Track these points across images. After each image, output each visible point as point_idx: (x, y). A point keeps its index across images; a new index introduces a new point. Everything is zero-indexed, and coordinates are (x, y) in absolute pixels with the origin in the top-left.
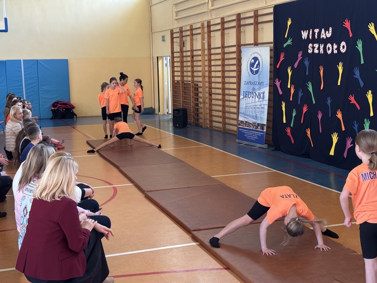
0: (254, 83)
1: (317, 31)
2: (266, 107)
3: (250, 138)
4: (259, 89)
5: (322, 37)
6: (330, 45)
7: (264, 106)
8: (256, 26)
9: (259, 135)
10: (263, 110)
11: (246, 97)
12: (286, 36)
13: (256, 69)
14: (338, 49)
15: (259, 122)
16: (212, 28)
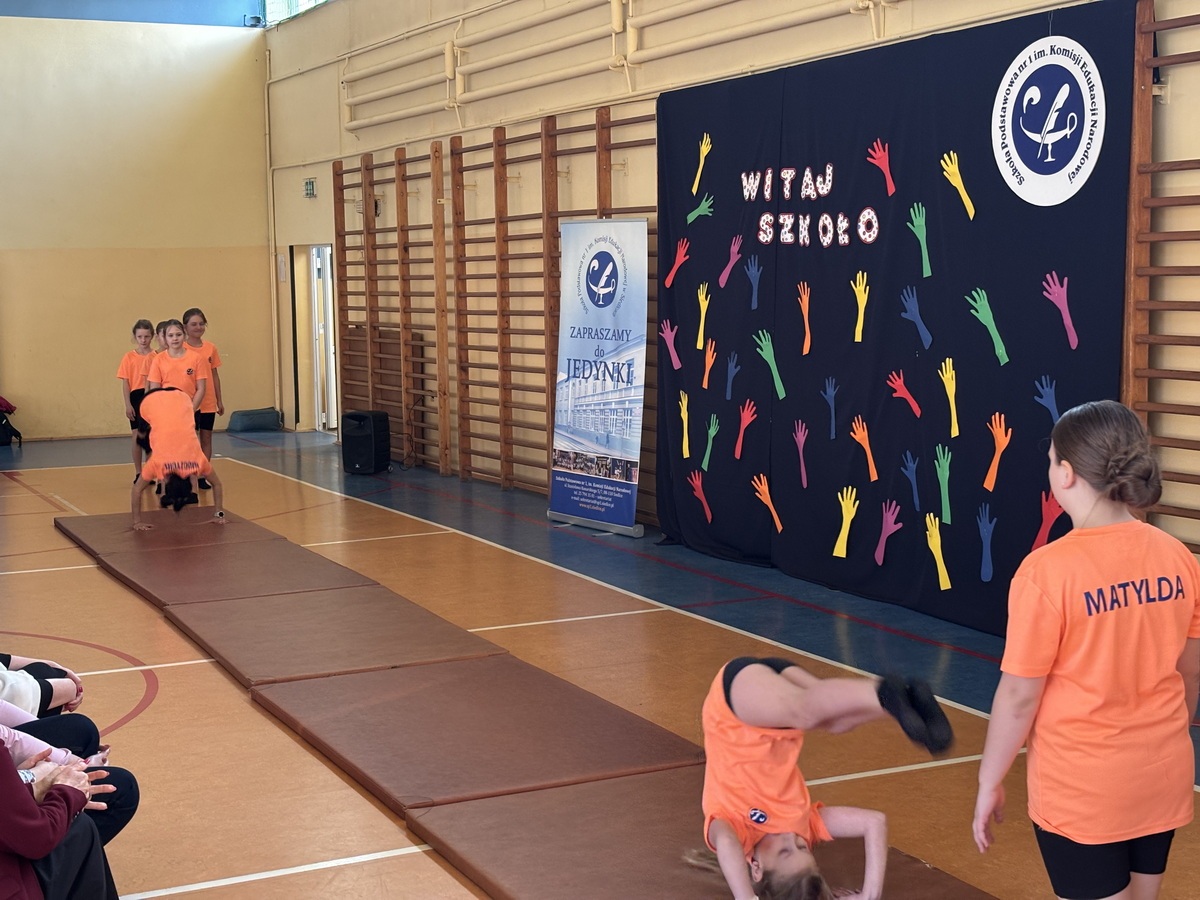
0: (600, 335)
1: (788, 175)
2: (639, 409)
3: (588, 507)
4: (617, 351)
5: (803, 194)
6: (829, 220)
7: (632, 406)
8: (602, 157)
9: (618, 495)
10: (629, 417)
11: (575, 376)
12: (694, 190)
13: (606, 290)
14: (852, 231)
15: (617, 455)
16: (468, 160)
